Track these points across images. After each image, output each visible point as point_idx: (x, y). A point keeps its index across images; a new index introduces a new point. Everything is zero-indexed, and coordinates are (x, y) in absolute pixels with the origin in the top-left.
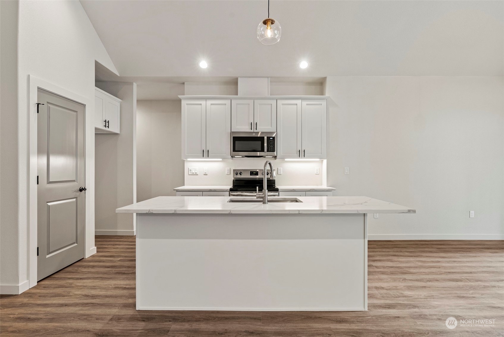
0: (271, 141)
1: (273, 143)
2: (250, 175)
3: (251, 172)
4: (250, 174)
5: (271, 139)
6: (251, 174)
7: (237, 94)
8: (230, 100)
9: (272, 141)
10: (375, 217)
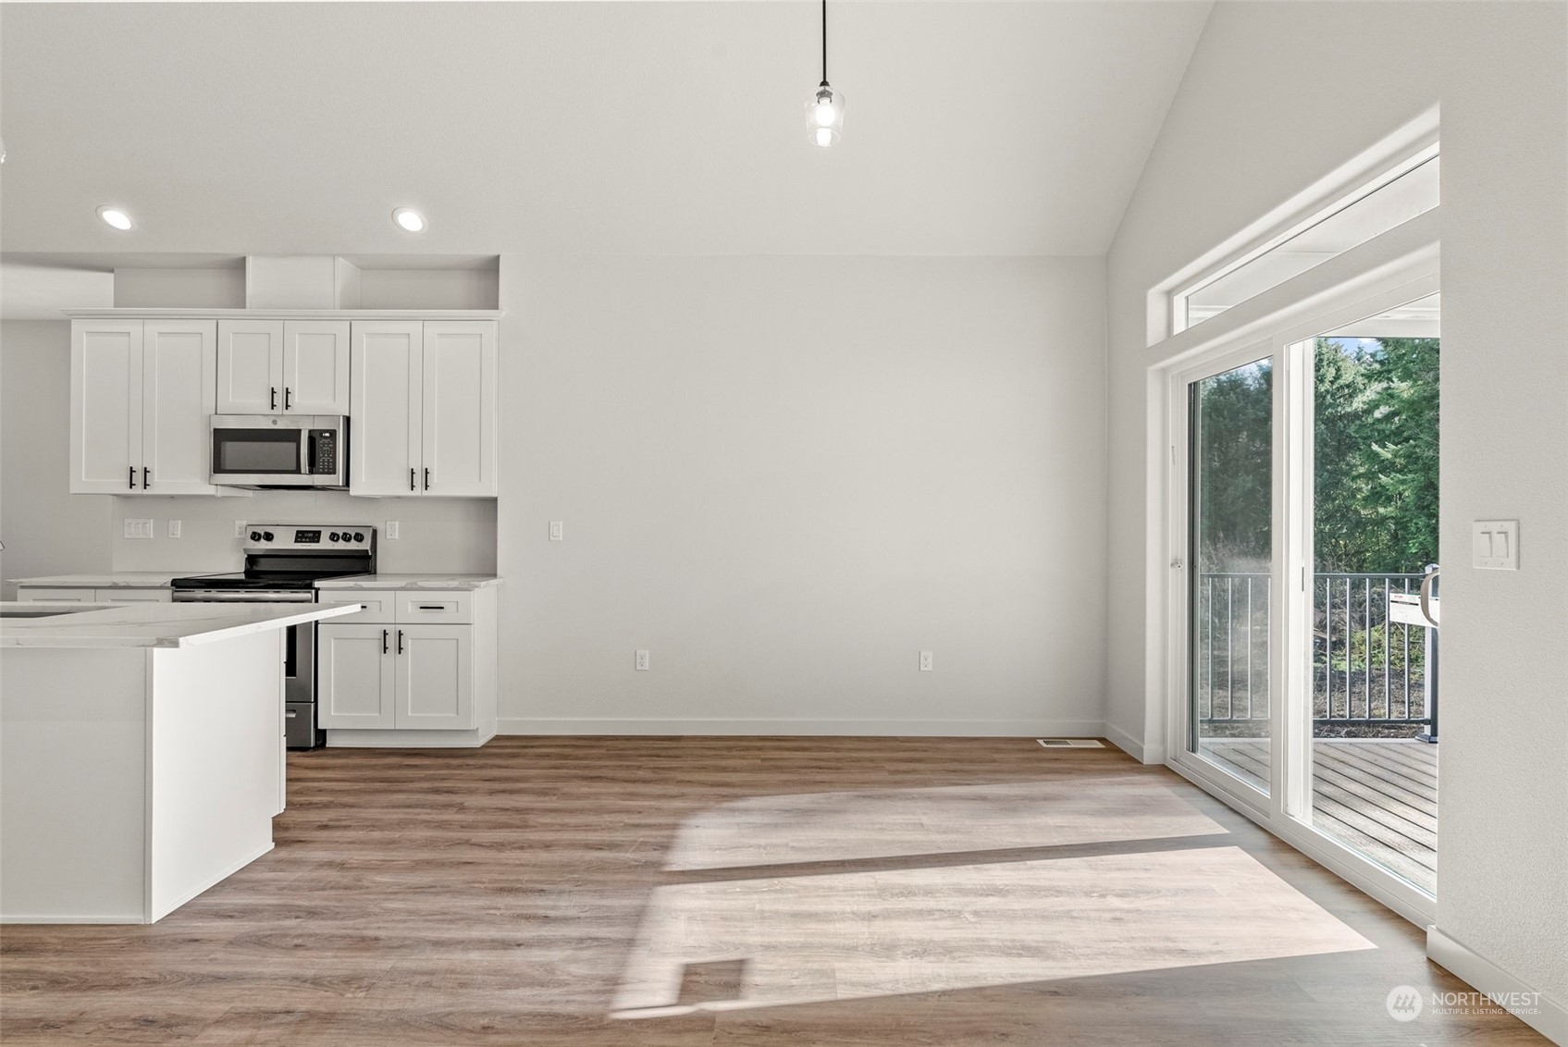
0: (326, 441)
1: (331, 448)
2: (296, 541)
3: (298, 532)
4: (297, 537)
5: (326, 437)
6: (300, 537)
7: (244, 306)
8: (215, 321)
9: (329, 443)
10: (638, 668)
